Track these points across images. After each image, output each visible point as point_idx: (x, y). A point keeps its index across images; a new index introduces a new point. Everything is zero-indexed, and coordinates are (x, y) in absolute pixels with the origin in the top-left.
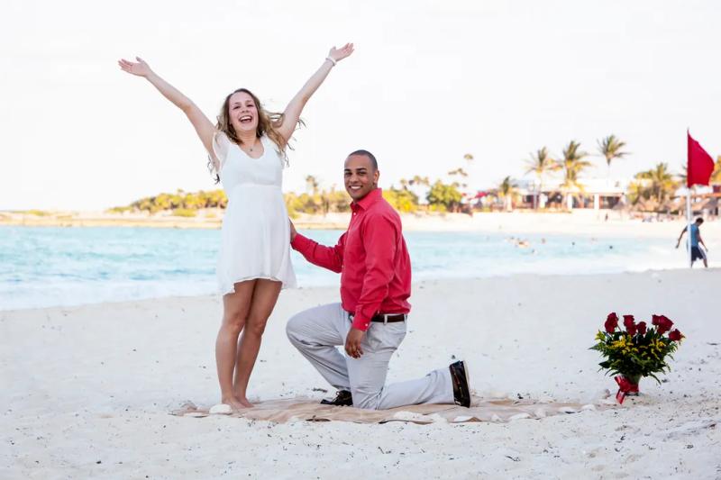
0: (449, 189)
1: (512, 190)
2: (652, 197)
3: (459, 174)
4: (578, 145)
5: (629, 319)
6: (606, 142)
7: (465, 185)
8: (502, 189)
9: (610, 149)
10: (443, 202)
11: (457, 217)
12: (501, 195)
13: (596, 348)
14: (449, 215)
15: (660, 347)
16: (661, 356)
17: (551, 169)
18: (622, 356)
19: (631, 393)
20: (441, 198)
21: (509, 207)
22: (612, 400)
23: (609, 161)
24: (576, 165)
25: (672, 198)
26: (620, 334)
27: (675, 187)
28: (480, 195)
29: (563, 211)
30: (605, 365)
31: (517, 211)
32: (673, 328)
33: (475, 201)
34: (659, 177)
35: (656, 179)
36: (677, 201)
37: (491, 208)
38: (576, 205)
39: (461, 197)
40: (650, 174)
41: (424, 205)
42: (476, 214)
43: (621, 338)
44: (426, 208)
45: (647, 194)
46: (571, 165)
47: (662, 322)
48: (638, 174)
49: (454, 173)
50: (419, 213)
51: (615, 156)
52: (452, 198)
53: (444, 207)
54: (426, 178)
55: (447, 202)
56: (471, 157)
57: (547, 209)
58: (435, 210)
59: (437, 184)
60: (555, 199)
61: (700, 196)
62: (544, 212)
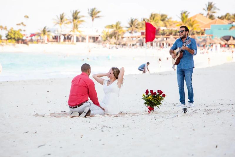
0: (17, 32)
1: (47, 33)
2: (113, 37)
3: (22, 25)
4: (79, 12)
5: (152, 91)
6: (92, 11)
7: (24, 31)
8: (42, 32)
9: (93, 14)
10: (14, 39)
11: (21, 46)
12: (42, 35)
13: (143, 99)
14: (17, 45)
15: (160, 99)
16: (160, 101)
17: (66, 23)
18: (150, 101)
19: (152, 111)
20: (13, 37)
21: (46, 42)
22: (147, 112)
23: (93, 20)
24: (78, 22)
25: (123, 38)
26: (149, 95)
27: (124, 33)
28: (32, 35)
29: (72, 44)
30: (145, 103)
31: (50, 43)
32: (163, 94)
33: (29, 38)
34: (116, 28)
35: (115, 29)
36: (124, 39)
37: (38, 41)
38: (78, 40)
39: (23, 36)
40: (112, 26)
41: (5, 40)
42: (30, 44)
43: (149, 96)
44: (6, 41)
45: (111, 36)
46: (76, 21)
47: (160, 92)
48: (107, 26)
49: (19, 24)
50: (2, 44)
51: (96, 17)
52: (18, 37)
53: (14, 41)
54: (6, 27)
55: (16, 38)
56: (28, 17)
57: (64, 43)
58: (10, 43)
59: (11, 30)
60: (68, 38)
61: (135, 37)
62: (63, 44)
